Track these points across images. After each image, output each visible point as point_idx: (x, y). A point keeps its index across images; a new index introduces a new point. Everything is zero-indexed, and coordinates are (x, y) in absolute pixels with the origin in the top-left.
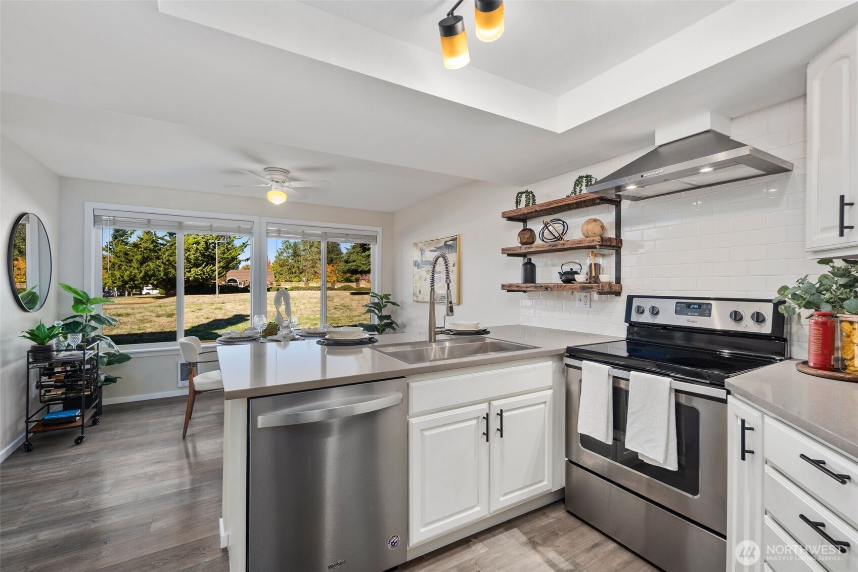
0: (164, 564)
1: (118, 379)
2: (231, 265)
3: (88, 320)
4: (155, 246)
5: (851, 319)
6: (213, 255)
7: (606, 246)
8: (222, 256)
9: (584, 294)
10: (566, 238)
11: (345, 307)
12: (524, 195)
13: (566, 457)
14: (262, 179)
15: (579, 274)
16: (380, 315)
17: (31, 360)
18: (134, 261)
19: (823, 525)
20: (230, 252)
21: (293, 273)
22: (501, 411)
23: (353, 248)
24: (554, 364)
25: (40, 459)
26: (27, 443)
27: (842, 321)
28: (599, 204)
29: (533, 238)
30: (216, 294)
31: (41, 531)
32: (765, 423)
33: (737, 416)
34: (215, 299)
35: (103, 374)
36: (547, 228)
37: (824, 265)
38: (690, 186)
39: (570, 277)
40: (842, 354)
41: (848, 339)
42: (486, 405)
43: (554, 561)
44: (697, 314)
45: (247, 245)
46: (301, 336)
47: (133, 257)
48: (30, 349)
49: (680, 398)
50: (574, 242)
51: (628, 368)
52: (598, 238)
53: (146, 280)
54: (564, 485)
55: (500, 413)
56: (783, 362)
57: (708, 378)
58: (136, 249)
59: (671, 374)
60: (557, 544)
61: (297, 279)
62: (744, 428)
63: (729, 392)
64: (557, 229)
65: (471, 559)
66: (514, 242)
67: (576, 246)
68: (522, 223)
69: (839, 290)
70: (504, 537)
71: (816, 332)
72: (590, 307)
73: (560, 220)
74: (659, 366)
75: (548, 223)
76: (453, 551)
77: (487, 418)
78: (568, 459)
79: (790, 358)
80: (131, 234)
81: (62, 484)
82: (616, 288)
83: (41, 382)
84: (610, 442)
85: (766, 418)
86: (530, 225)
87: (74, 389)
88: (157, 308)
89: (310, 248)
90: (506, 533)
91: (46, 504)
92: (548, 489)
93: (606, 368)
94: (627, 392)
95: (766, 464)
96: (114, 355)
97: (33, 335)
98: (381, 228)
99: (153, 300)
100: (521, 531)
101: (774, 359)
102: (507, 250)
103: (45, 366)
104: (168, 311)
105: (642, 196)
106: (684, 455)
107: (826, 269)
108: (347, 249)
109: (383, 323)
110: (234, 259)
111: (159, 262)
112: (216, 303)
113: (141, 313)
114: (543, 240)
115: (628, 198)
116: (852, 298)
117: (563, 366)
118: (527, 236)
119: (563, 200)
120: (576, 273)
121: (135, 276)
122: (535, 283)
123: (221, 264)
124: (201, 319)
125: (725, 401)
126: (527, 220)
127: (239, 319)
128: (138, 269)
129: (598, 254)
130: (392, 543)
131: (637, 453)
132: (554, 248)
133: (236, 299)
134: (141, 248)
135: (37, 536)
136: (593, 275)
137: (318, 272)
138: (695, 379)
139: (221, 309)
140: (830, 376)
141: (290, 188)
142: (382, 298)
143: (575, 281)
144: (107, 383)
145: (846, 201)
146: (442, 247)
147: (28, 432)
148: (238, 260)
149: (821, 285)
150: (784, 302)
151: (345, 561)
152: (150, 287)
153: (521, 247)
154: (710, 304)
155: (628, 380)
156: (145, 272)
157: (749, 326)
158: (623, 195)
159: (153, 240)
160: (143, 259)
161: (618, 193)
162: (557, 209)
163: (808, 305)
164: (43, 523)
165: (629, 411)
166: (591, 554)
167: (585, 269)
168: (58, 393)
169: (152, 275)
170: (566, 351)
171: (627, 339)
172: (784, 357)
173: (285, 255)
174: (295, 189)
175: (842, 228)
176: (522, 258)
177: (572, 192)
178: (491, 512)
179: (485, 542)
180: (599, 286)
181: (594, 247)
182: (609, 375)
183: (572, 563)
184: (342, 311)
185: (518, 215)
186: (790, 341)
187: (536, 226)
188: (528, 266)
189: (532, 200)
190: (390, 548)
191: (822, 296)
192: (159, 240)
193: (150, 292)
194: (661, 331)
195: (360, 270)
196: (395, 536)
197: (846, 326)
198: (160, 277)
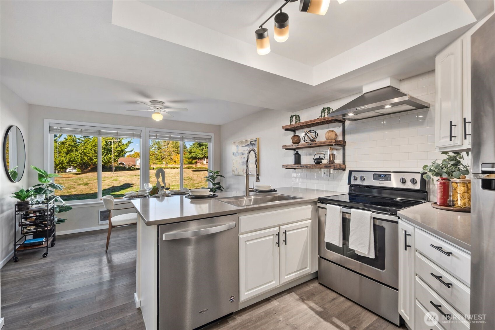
0: (106, 317)
1: (65, 220)
2: (121, 155)
3: (47, 186)
4: (75, 144)
5: (456, 181)
6: (110, 149)
7: (338, 145)
8: (116, 149)
9: (326, 170)
10: (317, 140)
11: (190, 178)
12: (294, 117)
13: (319, 255)
14: (149, 107)
15: (324, 159)
16: (213, 183)
17: (17, 210)
18: (62, 152)
19: (441, 277)
20: (120, 147)
21: (158, 159)
22: (286, 231)
23: (194, 145)
24: (312, 207)
25: (24, 266)
26: (15, 257)
27: (452, 182)
28: (334, 122)
29: (299, 140)
30: (112, 171)
31: (33, 304)
32: (416, 232)
33: (403, 229)
34: (112, 175)
35: (56, 217)
36: (307, 135)
37: (444, 155)
38: (380, 114)
39: (319, 161)
40: (452, 198)
41: (455, 191)
42: (277, 228)
43: (313, 307)
44: (384, 180)
45: (131, 143)
46: (172, 194)
47: (61, 150)
48: (16, 203)
49: (376, 222)
50: (321, 143)
51: (350, 207)
52: (334, 141)
53: (69, 163)
54: (317, 270)
55: (285, 232)
56: (426, 203)
57: (389, 211)
58: (63, 145)
59: (371, 210)
60: (315, 299)
61: (160, 163)
62: (406, 235)
63: (399, 218)
64: (312, 135)
65: (271, 308)
66: (289, 142)
67: (322, 144)
68: (293, 132)
69: (451, 167)
70: (287, 297)
71: (440, 187)
72: (330, 177)
73: (313, 131)
74: (365, 206)
75: (308, 132)
76: (261, 305)
77: (278, 235)
78: (319, 256)
79: (429, 201)
80: (60, 136)
81: (40, 279)
82: (343, 167)
83: (22, 222)
84: (341, 246)
85: (416, 230)
86: (297, 133)
87: (40, 226)
88: (78, 180)
89: (168, 145)
90: (288, 295)
91: (33, 289)
92: (309, 272)
93: (339, 207)
94: (349, 220)
95: (416, 251)
96: (62, 207)
97: (18, 196)
98: (214, 134)
99: (74, 175)
100: (296, 294)
101: (422, 202)
102: (285, 147)
103: (24, 213)
104: (85, 181)
105: (356, 119)
106: (378, 251)
107: (445, 157)
108: (190, 145)
109: (215, 187)
110: (122, 151)
111: (78, 153)
112: (113, 177)
113: (68, 183)
114: (305, 142)
115: (349, 119)
116: (457, 171)
117: (317, 207)
118: (296, 139)
119: (315, 120)
120: (322, 159)
121: (63, 161)
122: (300, 164)
123: (115, 154)
124: (105, 186)
125: (397, 222)
126: (296, 130)
127: (128, 186)
128: (64, 157)
129: (334, 149)
130: (231, 300)
131: (355, 250)
132: (310, 145)
133: (125, 174)
134: (66, 144)
135: (31, 306)
136: (331, 160)
137: (173, 158)
138: (383, 212)
139: (116, 180)
140: (447, 209)
141: (165, 112)
142: (215, 173)
143: (322, 163)
144: (59, 223)
145: (453, 124)
146: (249, 144)
147: (15, 251)
148: (125, 151)
149: (443, 165)
150: (426, 173)
151: (207, 310)
152: (72, 167)
153: (293, 145)
154: (390, 175)
155: (350, 214)
156: (69, 159)
157: (409, 185)
158: (347, 118)
159: (74, 140)
160: (68, 151)
161: (344, 117)
162: (312, 125)
163: (437, 174)
164: (33, 299)
165: (351, 229)
166: (332, 303)
167: (327, 157)
168: (31, 229)
169: (73, 160)
170: (318, 200)
171: (349, 193)
172: (426, 200)
173: (153, 148)
174: (168, 112)
175: (451, 137)
176: (293, 151)
177: (320, 116)
178: (281, 284)
179: (278, 300)
180: (334, 166)
181: (332, 145)
182: (340, 211)
183: (322, 308)
184: (188, 181)
185: (291, 128)
186: (429, 193)
187: (301, 134)
188: (297, 155)
189: (298, 120)
190: (230, 302)
191: (443, 170)
192: (77, 140)
193: (71, 170)
194: (366, 189)
195: (198, 157)
196: (233, 296)
197: (454, 184)
198: (78, 162)
